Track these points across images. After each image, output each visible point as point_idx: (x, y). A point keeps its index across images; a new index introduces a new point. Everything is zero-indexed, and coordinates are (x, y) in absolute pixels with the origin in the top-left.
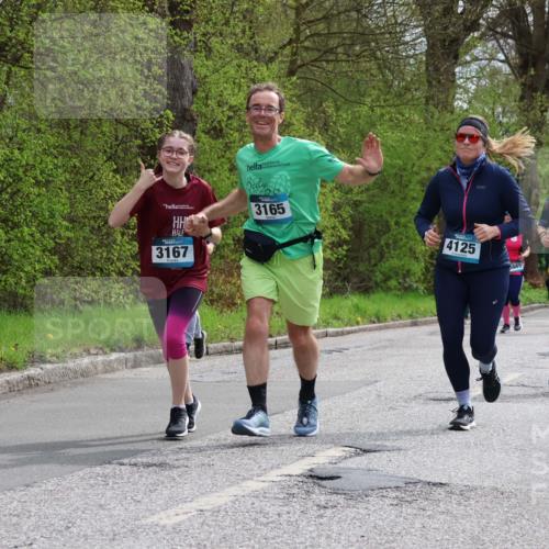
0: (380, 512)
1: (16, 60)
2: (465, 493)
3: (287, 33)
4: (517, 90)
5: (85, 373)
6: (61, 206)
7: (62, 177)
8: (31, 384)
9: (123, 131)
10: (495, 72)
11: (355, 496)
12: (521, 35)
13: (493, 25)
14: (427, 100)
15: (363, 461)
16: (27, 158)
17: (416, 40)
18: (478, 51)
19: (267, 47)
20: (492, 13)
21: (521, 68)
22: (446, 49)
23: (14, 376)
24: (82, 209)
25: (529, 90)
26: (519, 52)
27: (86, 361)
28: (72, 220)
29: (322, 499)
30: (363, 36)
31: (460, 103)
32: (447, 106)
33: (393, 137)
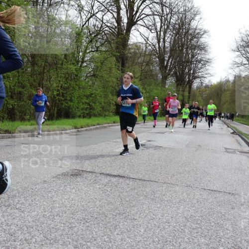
0: (151, 151)
1: (97, 77)
2: (165, 148)
3: (139, 74)
4: (176, 85)
5: (105, 127)
6: (103, 101)
7: (103, 96)
8: (97, 128)
9: (113, 89)
10: (172, 82)
11: (148, 148)
12: (177, 76)
13: (172, 75)
14: (162, 86)
15: (149, 143)
16: (98, 92)
17: (160, 76)
18: (170, 79)
19: (137, 76)
20: (172, 73)
21: (176, 82)
22: (165, 78)
23: (94, 127)
24: (106, 101)
25: (178, 85)
26: (176, 79)
27: (106, 125)
28: (104, 102)
29: (143, 148)
30: (152, 75)
31: (167, 87)
32: (164, 87)
33: (156, 91)
